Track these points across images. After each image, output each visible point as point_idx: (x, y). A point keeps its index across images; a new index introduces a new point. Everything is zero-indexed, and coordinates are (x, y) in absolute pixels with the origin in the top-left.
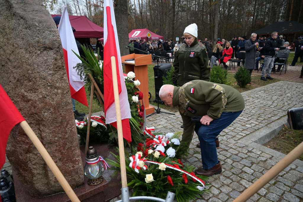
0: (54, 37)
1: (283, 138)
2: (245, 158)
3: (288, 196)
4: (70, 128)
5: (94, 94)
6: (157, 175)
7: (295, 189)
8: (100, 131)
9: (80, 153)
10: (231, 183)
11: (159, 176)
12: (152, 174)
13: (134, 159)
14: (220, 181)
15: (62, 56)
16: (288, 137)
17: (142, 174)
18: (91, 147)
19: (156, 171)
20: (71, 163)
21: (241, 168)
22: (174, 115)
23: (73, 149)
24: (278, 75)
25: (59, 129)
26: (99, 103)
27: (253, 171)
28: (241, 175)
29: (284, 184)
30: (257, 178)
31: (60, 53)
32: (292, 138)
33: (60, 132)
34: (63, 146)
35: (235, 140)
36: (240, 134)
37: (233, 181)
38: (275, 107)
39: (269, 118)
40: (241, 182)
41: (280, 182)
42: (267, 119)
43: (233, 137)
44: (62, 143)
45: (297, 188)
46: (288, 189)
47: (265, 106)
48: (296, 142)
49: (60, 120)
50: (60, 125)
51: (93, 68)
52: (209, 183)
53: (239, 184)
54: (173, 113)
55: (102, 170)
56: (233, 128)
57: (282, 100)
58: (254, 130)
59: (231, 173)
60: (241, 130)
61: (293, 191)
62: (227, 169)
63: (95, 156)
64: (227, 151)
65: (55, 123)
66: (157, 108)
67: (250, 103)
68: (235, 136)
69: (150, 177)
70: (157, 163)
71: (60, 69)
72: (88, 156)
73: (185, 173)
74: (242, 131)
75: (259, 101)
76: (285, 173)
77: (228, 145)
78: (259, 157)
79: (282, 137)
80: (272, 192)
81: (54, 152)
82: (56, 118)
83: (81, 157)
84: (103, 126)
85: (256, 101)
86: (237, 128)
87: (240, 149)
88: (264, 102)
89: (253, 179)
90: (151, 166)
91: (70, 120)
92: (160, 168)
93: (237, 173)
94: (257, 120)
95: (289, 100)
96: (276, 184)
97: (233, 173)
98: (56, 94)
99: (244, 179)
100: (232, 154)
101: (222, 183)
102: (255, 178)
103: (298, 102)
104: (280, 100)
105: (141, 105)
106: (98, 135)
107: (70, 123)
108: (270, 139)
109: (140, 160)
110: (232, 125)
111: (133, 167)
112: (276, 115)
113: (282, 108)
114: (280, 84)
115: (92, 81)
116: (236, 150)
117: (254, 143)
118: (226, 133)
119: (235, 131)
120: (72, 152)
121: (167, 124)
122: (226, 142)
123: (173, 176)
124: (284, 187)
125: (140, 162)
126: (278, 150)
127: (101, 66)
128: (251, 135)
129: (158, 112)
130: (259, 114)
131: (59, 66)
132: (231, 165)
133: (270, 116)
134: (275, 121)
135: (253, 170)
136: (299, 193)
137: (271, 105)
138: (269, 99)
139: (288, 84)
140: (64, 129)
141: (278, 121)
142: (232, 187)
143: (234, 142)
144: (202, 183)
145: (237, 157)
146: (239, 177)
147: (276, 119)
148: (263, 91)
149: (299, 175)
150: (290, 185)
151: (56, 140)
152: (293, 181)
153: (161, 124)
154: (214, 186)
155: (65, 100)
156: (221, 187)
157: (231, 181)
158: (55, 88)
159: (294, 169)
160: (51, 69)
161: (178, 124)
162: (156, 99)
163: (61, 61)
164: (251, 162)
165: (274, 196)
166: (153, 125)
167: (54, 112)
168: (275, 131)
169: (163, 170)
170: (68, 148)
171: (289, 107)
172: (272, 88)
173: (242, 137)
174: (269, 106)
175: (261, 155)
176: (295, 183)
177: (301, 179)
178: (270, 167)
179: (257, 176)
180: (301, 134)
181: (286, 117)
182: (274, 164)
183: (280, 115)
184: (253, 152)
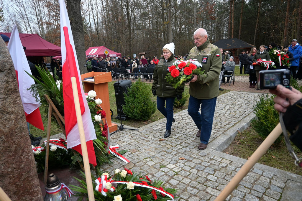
0: (5, 59)
2: (208, 166)
3: (249, 197)
4: (26, 156)
5: (52, 116)
6: (126, 195)
7: (254, 190)
8: (60, 155)
9: (38, 183)
10: (198, 192)
11: (127, 196)
12: (120, 195)
13: (100, 181)
14: (188, 192)
15: (15, 78)
16: (243, 142)
17: (110, 196)
18: (51, 175)
19: (125, 192)
20: (28, 196)
21: (206, 176)
22: (138, 131)
23: (30, 179)
24: (228, 86)
25: (13, 159)
26: (58, 125)
27: (217, 178)
28: (206, 183)
29: (244, 186)
30: (220, 184)
31: (12, 75)
32: (246, 143)
33: (14, 162)
34: (18, 177)
37: (200, 191)
38: (228, 115)
39: (225, 126)
40: (207, 190)
41: (241, 185)
42: (223, 127)
43: (196, 147)
44: (17, 174)
46: (248, 191)
47: (220, 115)
48: (250, 146)
49: (14, 149)
50: (14, 154)
51: (50, 89)
52: (177, 196)
53: (205, 193)
54: (137, 129)
55: (65, 198)
56: (194, 138)
57: (234, 109)
58: (214, 138)
59: (197, 182)
61: (253, 192)
62: (193, 179)
63: (56, 183)
64: (191, 161)
65: (8, 153)
66: (119, 125)
69: (119, 199)
70: (124, 183)
71: (12, 92)
72: (48, 185)
73: (154, 189)
77: (192, 156)
78: (220, 163)
79: (238, 143)
80: (235, 196)
81: (8, 185)
82: (9, 147)
83: (41, 187)
84: (63, 149)
87: (202, 158)
88: (219, 111)
89: (217, 185)
90: (118, 186)
91: (26, 147)
92: (128, 187)
93: (203, 182)
94: (214, 129)
95: (239, 108)
96: (238, 188)
97: (199, 183)
98: (9, 120)
99: (209, 187)
100: (196, 164)
101: (189, 194)
103: (247, 109)
104: (232, 108)
105: (105, 123)
106: (58, 159)
107: (26, 151)
108: (228, 145)
109: (107, 182)
110: (193, 136)
111: (100, 190)
112: (230, 123)
113: (234, 116)
114: (231, 94)
115: (49, 102)
116: (199, 159)
117: (215, 151)
118: (188, 143)
119: (197, 140)
120: (30, 182)
121: (131, 141)
122: (189, 153)
123: (142, 193)
124: (244, 189)
125: (107, 184)
126: (236, 155)
127: (59, 86)
128: (211, 143)
129: (122, 129)
130: (216, 123)
131: (11, 89)
132: (197, 174)
133: (225, 124)
134: (230, 128)
136: (257, 193)
137: (225, 114)
138: (223, 108)
139: (237, 94)
140: (19, 158)
141: (233, 128)
142: (199, 197)
143: (197, 152)
144: (171, 197)
145: (201, 166)
146: (205, 185)
147: (231, 126)
149: (255, 177)
150: (250, 187)
151: (9, 171)
152: (251, 183)
153: (125, 141)
154: (183, 198)
155: (19, 125)
156: (189, 198)
157: (198, 191)
158: (7, 113)
159: (251, 172)
160: (2, 92)
161: (142, 139)
162: (118, 115)
163: (14, 83)
164: (214, 169)
165: (237, 200)
166: (117, 142)
167: (6, 140)
168: (231, 137)
169: (132, 190)
170: (25, 179)
171: (240, 114)
172: (224, 98)
174: (224, 115)
175: (221, 162)
176: (253, 184)
177: (257, 179)
178: (231, 172)
179: (220, 182)
180: (253, 138)
181: (239, 124)
182: (233, 169)
183: (234, 122)
184: (215, 160)
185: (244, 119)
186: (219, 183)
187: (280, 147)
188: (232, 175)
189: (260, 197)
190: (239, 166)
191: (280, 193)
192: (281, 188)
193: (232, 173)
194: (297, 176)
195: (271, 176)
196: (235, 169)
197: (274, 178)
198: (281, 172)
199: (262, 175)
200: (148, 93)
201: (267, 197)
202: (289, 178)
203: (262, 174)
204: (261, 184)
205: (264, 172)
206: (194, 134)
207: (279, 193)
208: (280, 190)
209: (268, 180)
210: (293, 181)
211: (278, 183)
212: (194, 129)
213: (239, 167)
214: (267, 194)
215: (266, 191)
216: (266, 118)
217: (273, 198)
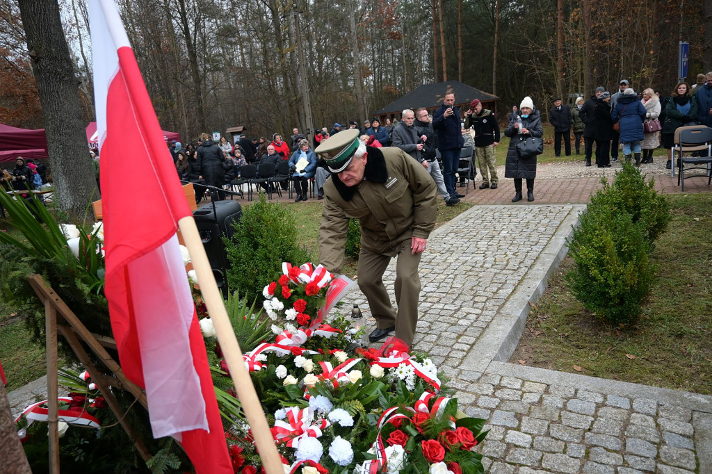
1: (539, 335)
2: (497, 406)
7: (632, 454)
16: (547, 328)
21: (502, 437)
27: (530, 436)
28: (511, 457)
29: (604, 448)
30: (545, 452)
32: (555, 330)
35: (454, 368)
36: (457, 346)
38: (493, 265)
39: (494, 293)
41: (595, 446)
42: (493, 298)
43: (446, 360)
45: (632, 450)
46: (618, 459)
47: (473, 267)
48: (567, 336)
56: (436, 337)
57: (499, 248)
58: (481, 329)
60: (454, 336)
61: (631, 460)
67: (441, 267)
68: (448, 357)
74: (458, 338)
75: (457, 259)
76: (593, 419)
78: (522, 395)
79: (537, 333)
85: (451, 259)
86: (443, 334)
87: (474, 387)
88: (467, 258)
89: (539, 457)
93: (500, 453)
94: (473, 304)
95: (511, 245)
96: (591, 456)
97: (492, 458)
99: (521, 465)
100: (465, 405)
102: (543, 455)
103: (529, 246)
104: (496, 247)
106: (77, 459)
108: (517, 342)
110: (430, 330)
112: (504, 284)
113: (507, 265)
114: (477, 212)
116: (468, 392)
117: (497, 362)
119: (443, 341)
124: (608, 456)
126: (544, 364)
127: (74, 243)
128: (478, 343)
130: (472, 289)
133: (495, 289)
134: (509, 297)
135: (529, 434)
136: (642, 461)
137: (484, 263)
138: (472, 249)
139: (492, 210)
141: (516, 296)
143: (454, 372)
145: (479, 409)
146: (509, 463)
147: (509, 293)
148: (452, 235)
149: (619, 417)
150: (617, 447)
152: (616, 435)
159: (603, 405)
164: (513, 413)
168: (519, 321)
171: (518, 260)
172: (466, 224)
173: (465, 353)
174: (482, 267)
175: (524, 389)
176: (623, 438)
177: (626, 424)
178: (557, 415)
179: (543, 446)
180: (568, 315)
181: (525, 284)
182: (560, 405)
183: (512, 282)
184: (506, 387)
185: (533, 271)
186: (541, 451)
187: (636, 328)
188: (564, 423)
189: (653, 470)
190: (570, 396)
191: (691, 450)
192: (688, 437)
193: (560, 416)
194: (709, 400)
195: (651, 408)
196: (565, 405)
197: (661, 413)
198: (669, 395)
199: (632, 410)
200: (289, 231)
201: (669, 468)
202: (694, 407)
203: (631, 406)
204: (641, 435)
205: (631, 401)
206: (429, 324)
207: (690, 452)
208: (687, 443)
209: (651, 420)
210: (705, 414)
211: (676, 424)
212: (426, 312)
213: (571, 398)
214: (665, 461)
215: (658, 453)
216: (600, 264)
217: (682, 468)
